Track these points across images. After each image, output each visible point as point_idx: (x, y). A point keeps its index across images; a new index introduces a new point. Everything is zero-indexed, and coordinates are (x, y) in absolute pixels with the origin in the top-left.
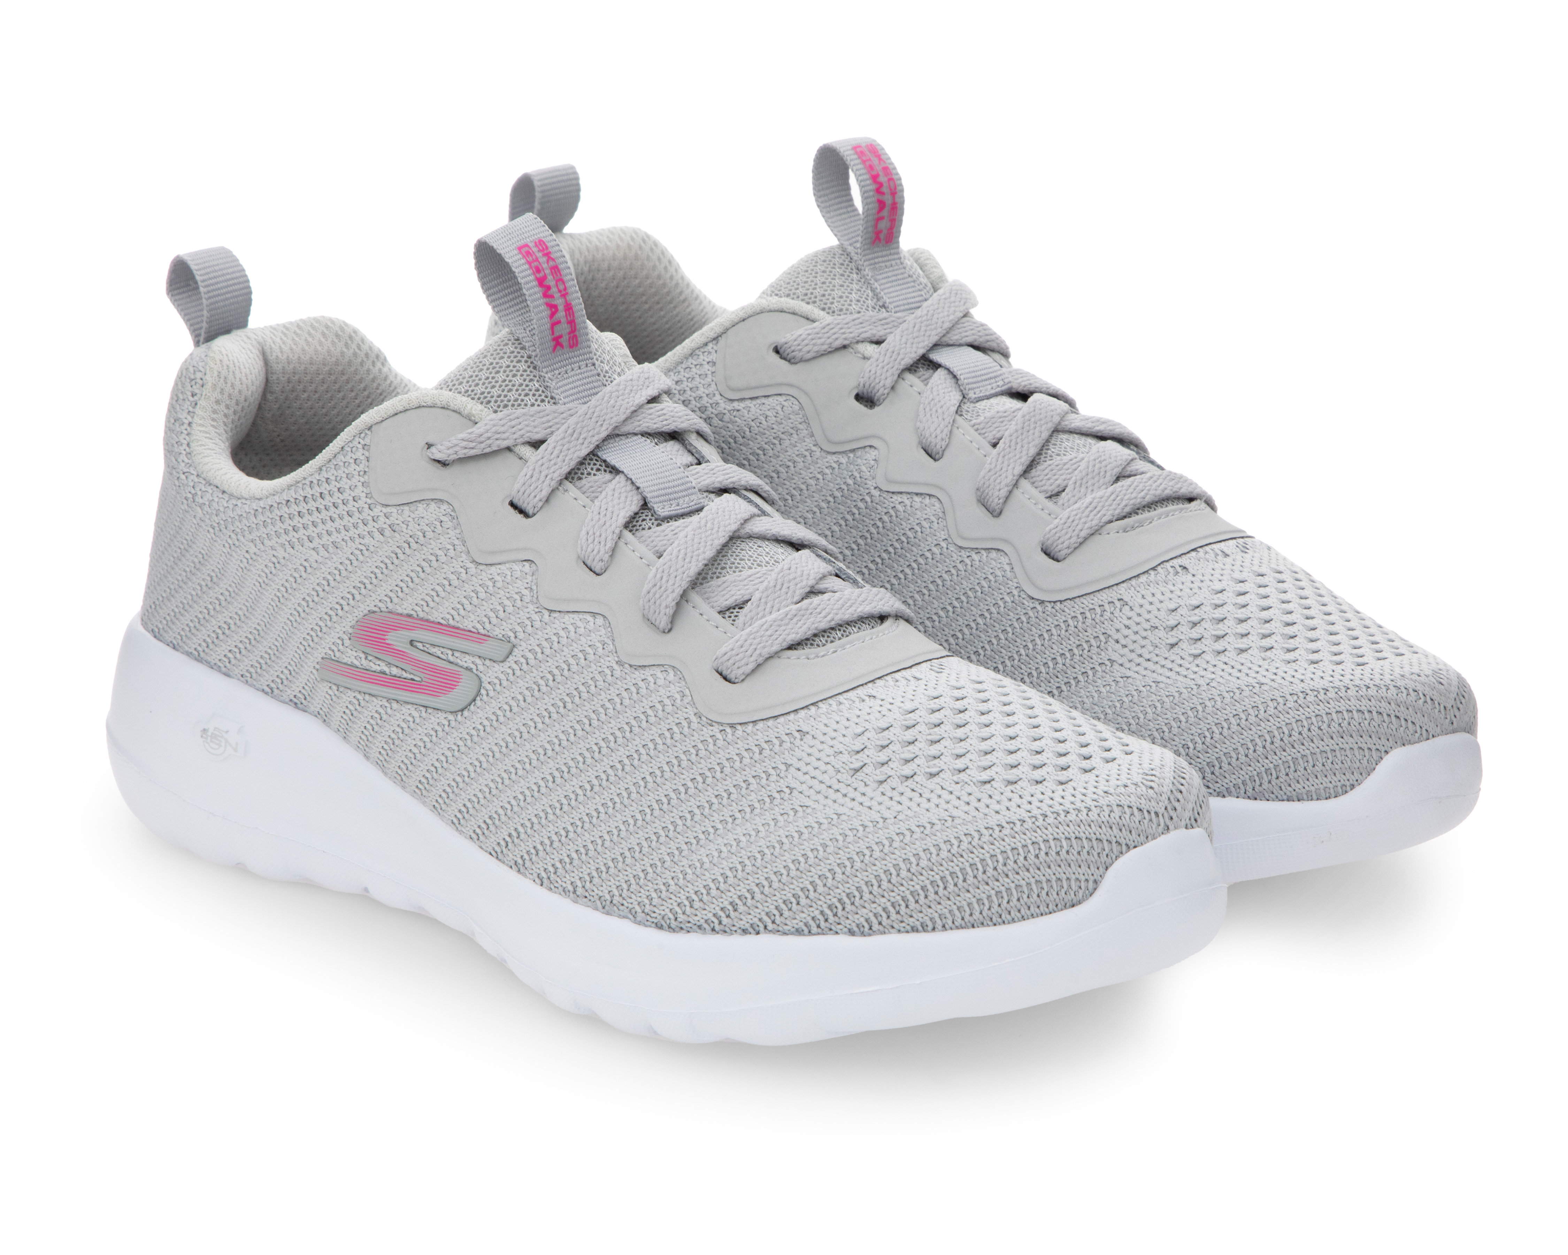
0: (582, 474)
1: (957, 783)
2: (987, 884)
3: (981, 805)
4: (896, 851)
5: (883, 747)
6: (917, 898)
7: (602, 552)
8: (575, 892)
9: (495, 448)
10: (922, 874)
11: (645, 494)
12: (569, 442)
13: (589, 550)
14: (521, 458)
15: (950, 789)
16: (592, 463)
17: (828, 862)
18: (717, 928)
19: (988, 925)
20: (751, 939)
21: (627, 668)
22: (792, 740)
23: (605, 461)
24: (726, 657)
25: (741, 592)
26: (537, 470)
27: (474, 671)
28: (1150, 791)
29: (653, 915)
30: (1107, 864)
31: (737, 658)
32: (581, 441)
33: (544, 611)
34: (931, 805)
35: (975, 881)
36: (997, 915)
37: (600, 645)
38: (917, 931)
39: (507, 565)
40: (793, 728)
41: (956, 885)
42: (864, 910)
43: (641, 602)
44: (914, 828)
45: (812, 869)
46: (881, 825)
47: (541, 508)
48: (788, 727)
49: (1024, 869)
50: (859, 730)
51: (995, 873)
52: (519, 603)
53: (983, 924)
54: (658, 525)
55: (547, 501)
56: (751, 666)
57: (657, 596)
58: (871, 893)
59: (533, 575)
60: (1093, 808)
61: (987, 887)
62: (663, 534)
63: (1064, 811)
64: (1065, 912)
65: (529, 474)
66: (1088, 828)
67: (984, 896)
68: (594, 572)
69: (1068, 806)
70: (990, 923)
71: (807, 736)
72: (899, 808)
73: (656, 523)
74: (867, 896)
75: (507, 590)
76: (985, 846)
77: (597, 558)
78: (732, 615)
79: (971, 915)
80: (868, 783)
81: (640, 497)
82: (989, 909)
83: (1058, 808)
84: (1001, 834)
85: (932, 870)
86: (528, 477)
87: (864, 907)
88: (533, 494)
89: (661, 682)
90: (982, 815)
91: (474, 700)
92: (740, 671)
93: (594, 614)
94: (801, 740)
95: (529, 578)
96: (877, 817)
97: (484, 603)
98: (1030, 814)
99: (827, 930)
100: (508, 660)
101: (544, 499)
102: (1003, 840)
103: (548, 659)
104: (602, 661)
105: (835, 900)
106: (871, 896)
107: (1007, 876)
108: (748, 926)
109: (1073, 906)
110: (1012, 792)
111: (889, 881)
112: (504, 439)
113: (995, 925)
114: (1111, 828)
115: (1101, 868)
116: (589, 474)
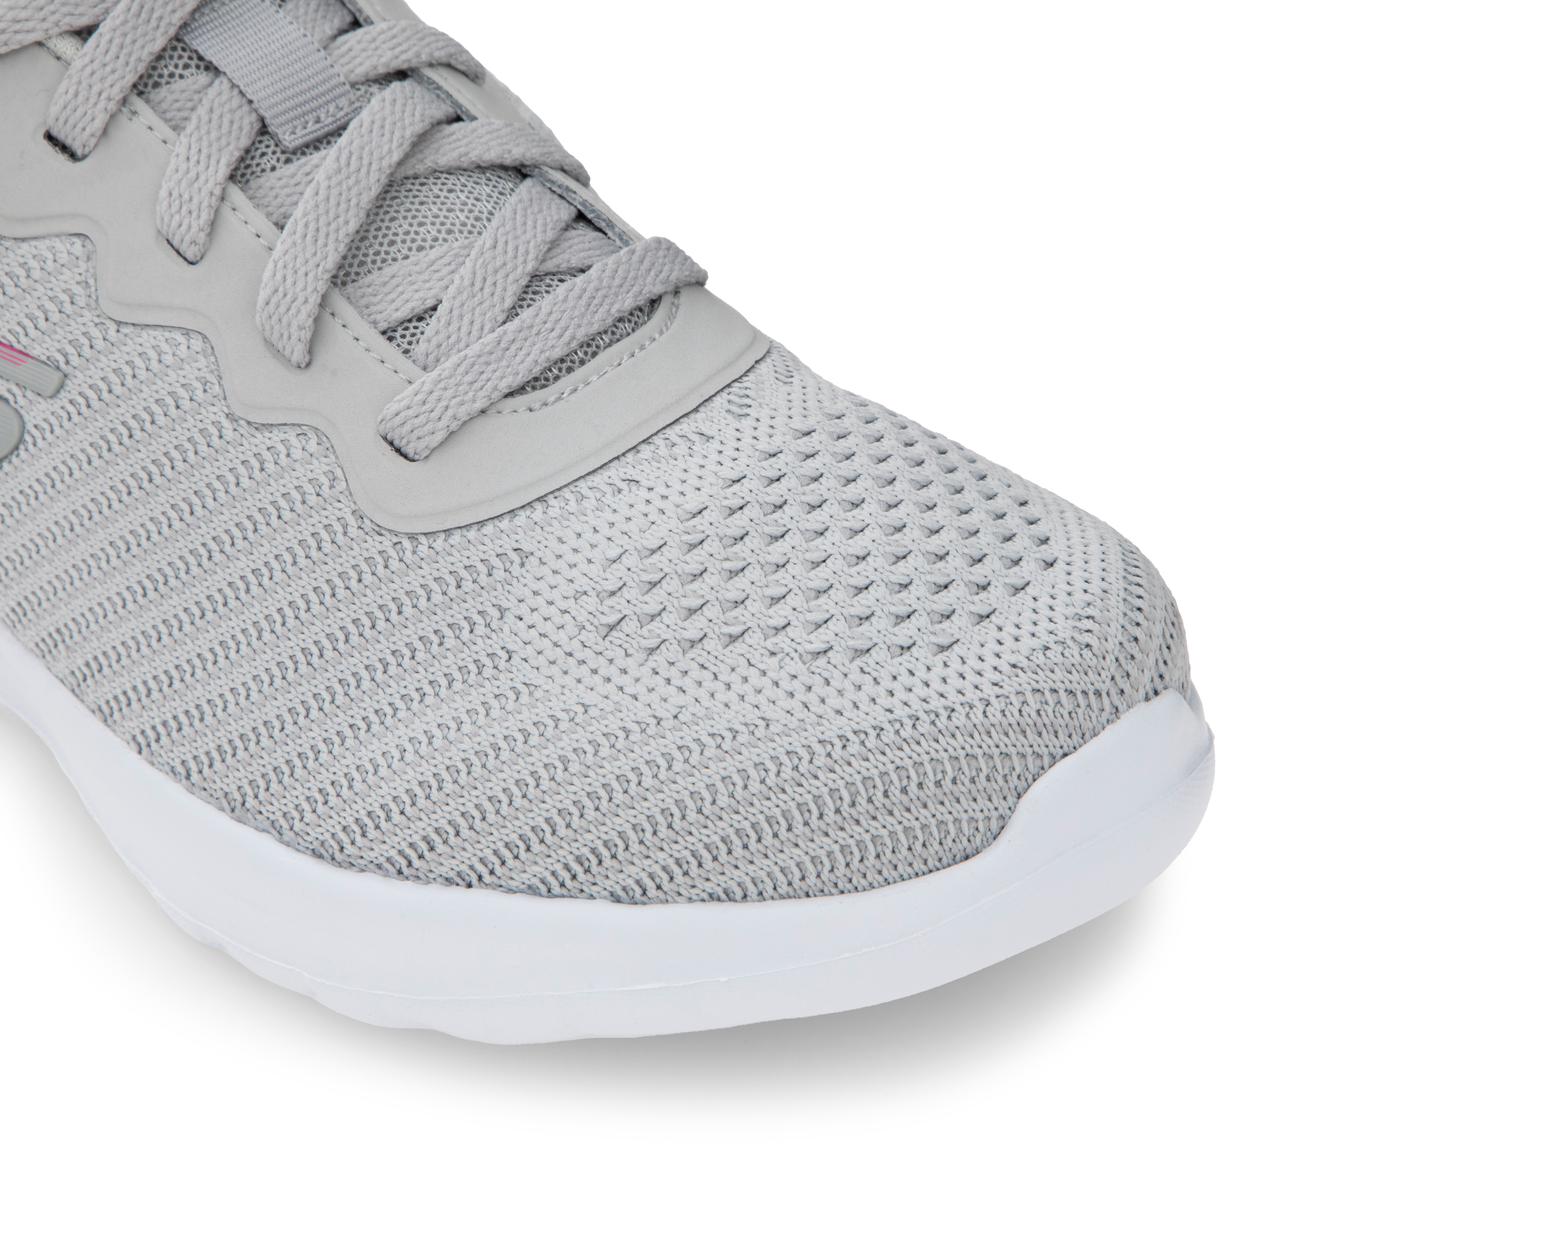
0: (161, 76)
1: (773, 654)
2: (827, 834)
3: (812, 698)
4: (678, 778)
5: (654, 585)
6: (715, 852)
7: (194, 229)
8: (188, 776)
9: (16, 47)
10: (721, 819)
11: (262, 112)
12: (135, 28)
13: (174, 224)
14: (58, 58)
15: (762, 667)
16: (176, 54)
17: (572, 789)
18: (405, 870)
19: (831, 894)
20: (459, 894)
21: (244, 429)
22: (508, 565)
23: (196, 51)
24: (397, 420)
25: (421, 294)
26: (84, 84)
27: (12, 403)
28: (1086, 653)
29: (306, 838)
30: (1020, 789)
31: (417, 421)
32: (153, 23)
33: (108, 323)
34: (732, 697)
35: (807, 830)
36: (845, 879)
37: (198, 385)
38: (719, 899)
39: (47, 242)
40: (508, 545)
41: (776, 835)
42: (631, 867)
43: (258, 320)
44: (705, 739)
45: (547, 798)
46: (652, 730)
47: (96, 146)
48: (500, 542)
49: (884, 812)
50: (613, 553)
51: (838, 818)
52: (68, 308)
53: (822, 891)
54: (288, 161)
55: (105, 132)
56: (439, 437)
57: (282, 309)
58: (641, 842)
59: (89, 259)
60: (993, 700)
61: (826, 840)
62: (293, 182)
63: (946, 708)
64: (955, 868)
65: (72, 91)
66: (985, 738)
67: (822, 853)
68: (185, 259)
69: (953, 698)
70: (833, 890)
71: (531, 558)
72: (681, 699)
73: (283, 158)
74: (635, 847)
75: (49, 285)
76: (820, 774)
77: (187, 239)
78: (407, 333)
79: (803, 878)
80: (630, 651)
81: (254, 116)
82: (832, 871)
83: (936, 703)
84: (845, 754)
85: (737, 813)
86: (70, 95)
87: (633, 864)
88: (80, 126)
89: (297, 454)
90: (814, 718)
91: (17, 448)
92: (422, 444)
93: (187, 332)
94: (522, 565)
95: (83, 266)
96: (644, 715)
97: (14, 303)
98: (890, 716)
99: (577, 891)
100: (60, 396)
101: (98, 134)
102: (849, 764)
103: (120, 402)
104: (203, 411)
105: (586, 851)
106: (643, 848)
107: (858, 822)
108: (452, 874)
109: (967, 858)
110: (862, 671)
111: (670, 826)
112: (28, 31)
113: (842, 892)
114: (1024, 732)
115: (1009, 798)
116: (171, 75)
